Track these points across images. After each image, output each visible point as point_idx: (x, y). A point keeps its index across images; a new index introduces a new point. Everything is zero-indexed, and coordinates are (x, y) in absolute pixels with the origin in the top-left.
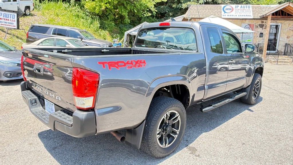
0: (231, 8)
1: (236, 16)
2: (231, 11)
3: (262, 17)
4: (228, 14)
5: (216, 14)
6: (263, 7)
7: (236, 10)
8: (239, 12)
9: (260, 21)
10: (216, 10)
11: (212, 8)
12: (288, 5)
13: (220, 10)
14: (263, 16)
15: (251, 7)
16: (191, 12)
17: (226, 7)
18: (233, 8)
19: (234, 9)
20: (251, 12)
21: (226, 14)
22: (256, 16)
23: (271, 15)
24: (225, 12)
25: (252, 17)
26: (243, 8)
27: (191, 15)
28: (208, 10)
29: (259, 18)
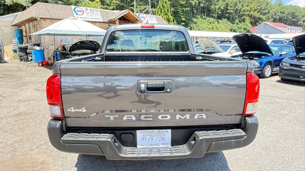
0: (81, 10)
1: (88, 18)
2: (82, 13)
3: (110, 21)
4: (81, 16)
5: (69, 15)
6: (109, 12)
7: (87, 13)
8: (90, 14)
9: (107, 24)
10: (67, 11)
11: (62, 8)
12: (128, 12)
13: (71, 12)
14: (112, 20)
15: (99, 11)
16: (39, 11)
17: (76, 9)
18: (83, 11)
19: (85, 12)
20: (100, 15)
21: (78, 16)
22: (105, 19)
23: (118, 19)
24: (77, 14)
25: (102, 21)
26: (92, 12)
27: (41, 15)
28: (59, 11)
29: (108, 22)
